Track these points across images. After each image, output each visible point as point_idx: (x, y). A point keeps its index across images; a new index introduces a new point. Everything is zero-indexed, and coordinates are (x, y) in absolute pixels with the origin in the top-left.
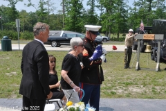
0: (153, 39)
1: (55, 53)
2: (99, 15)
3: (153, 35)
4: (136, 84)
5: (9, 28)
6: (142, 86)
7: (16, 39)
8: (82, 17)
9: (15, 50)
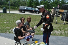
0: (63, 11)
1: (23, 15)
2: (40, 1)
3: (63, 10)
4: (57, 30)
5: (6, 4)
6: (60, 31)
7: (8, 9)
8: (33, 2)
9: (8, 13)
